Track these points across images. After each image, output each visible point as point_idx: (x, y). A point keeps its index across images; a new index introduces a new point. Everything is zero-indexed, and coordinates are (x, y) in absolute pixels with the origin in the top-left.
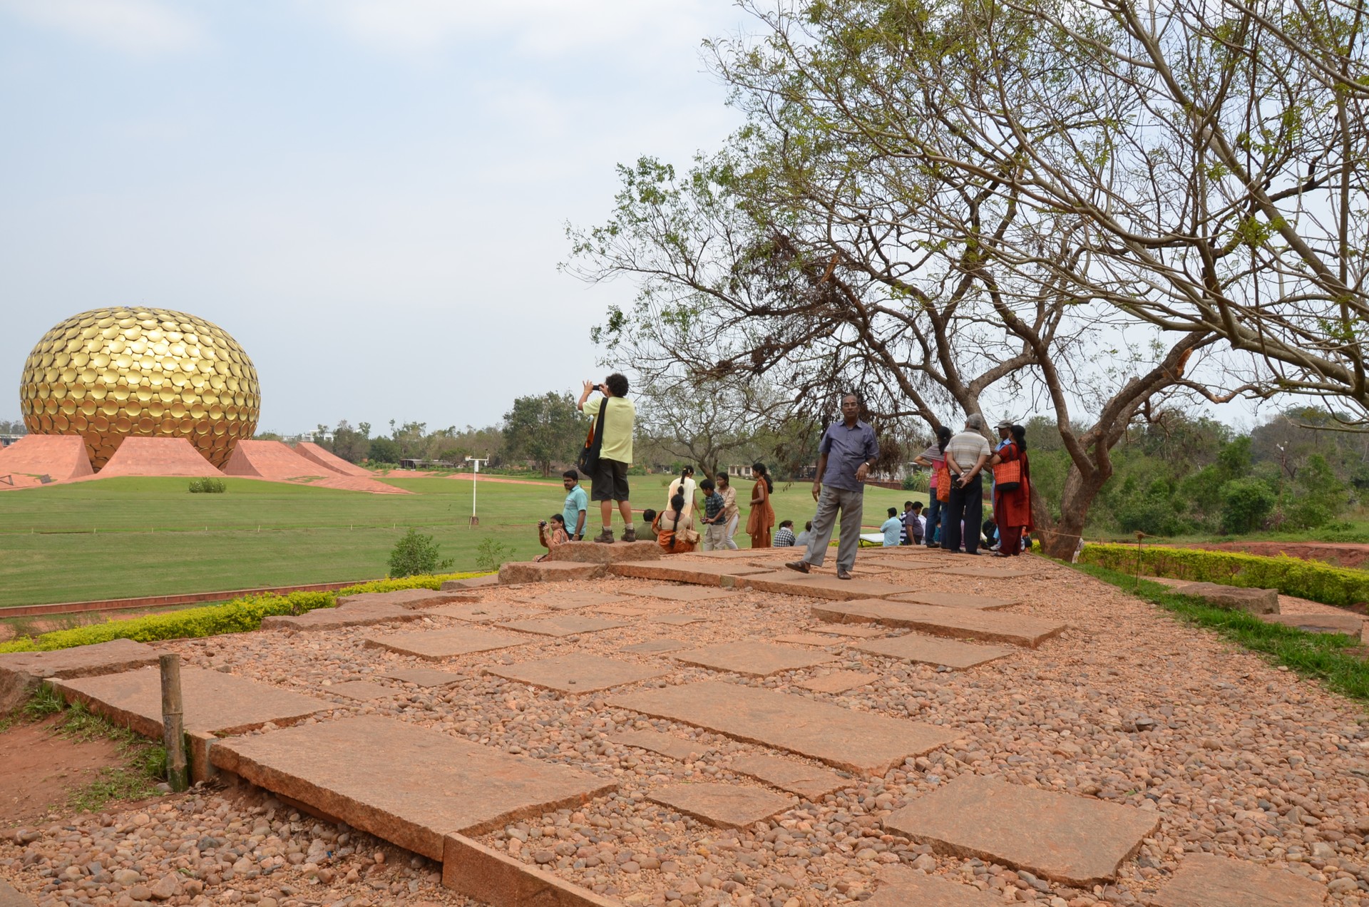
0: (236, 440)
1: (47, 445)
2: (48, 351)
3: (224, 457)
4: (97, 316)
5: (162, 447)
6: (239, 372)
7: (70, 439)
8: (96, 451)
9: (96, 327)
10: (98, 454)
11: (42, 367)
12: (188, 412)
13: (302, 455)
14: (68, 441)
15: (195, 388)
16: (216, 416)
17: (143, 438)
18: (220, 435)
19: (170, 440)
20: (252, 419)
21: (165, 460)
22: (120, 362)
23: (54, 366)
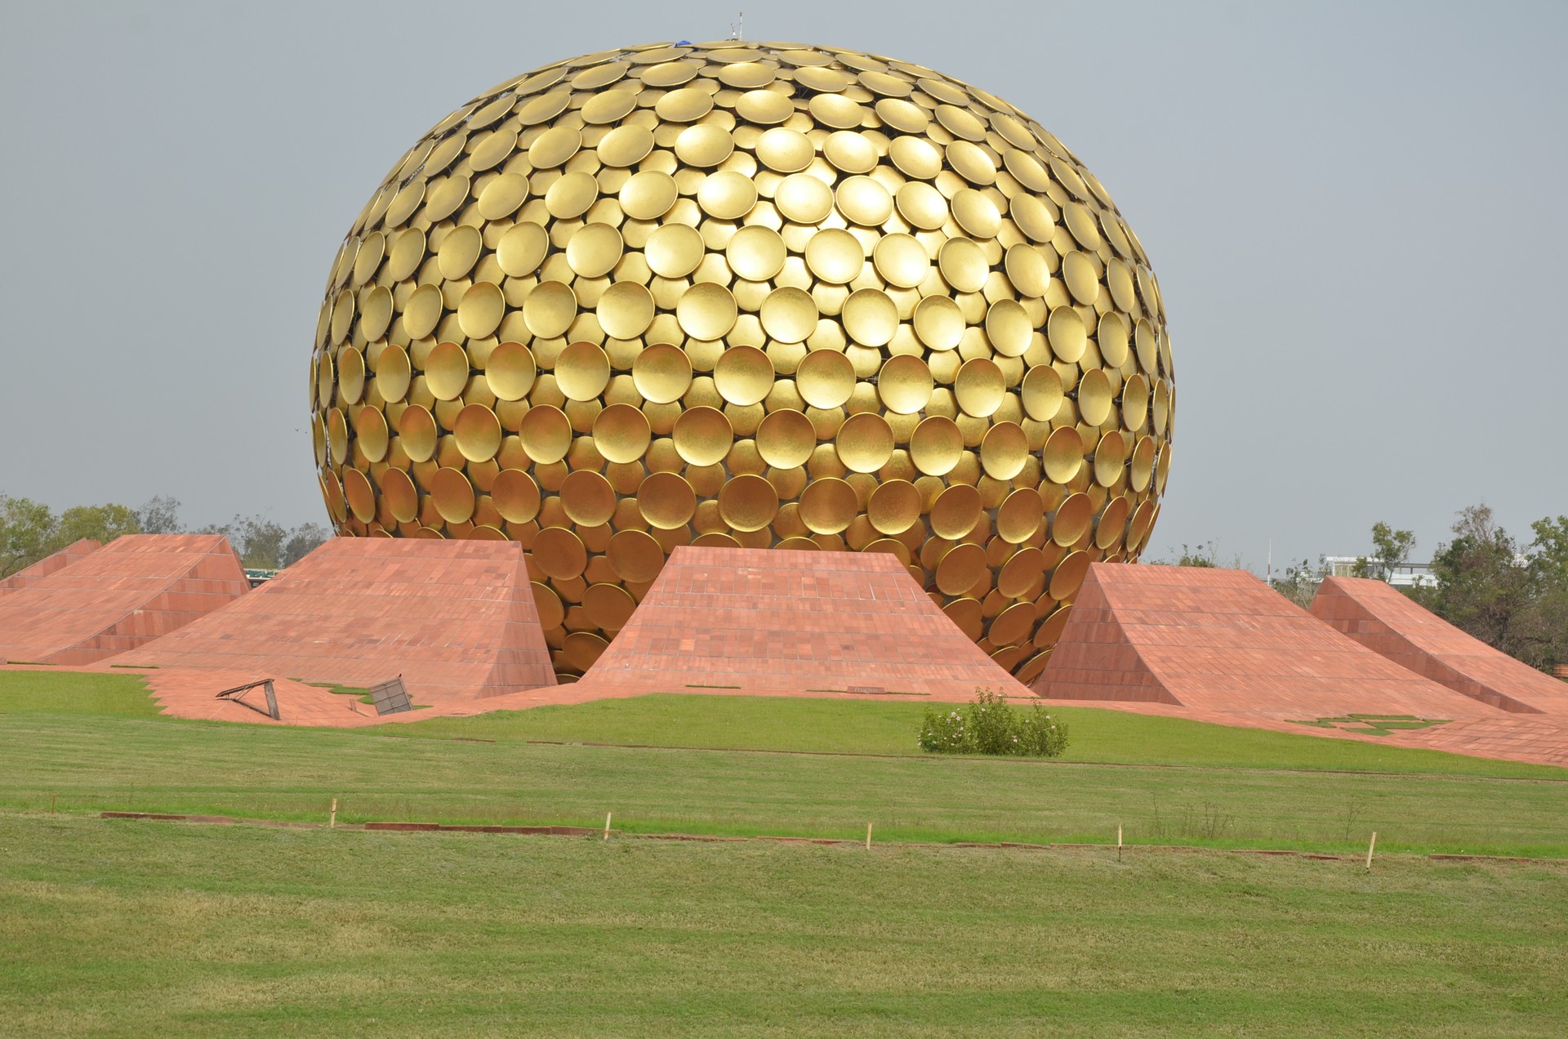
0: (1079, 565)
1: (399, 575)
2: (408, 223)
3: (1032, 636)
4: (578, 79)
5: (807, 587)
6: (1097, 287)
7: (476, 553)
8: (567, 604)
9: (573, 124)
10: (574, 621)
11: (387, 281)
12: (902, 453)
13: (1338, 628)
14: (471, 563)
15: (928, 351)
16: (1009, 468)
17: (740, 551)
18: (1020, 546)
19: (836, 561)
20: (1141, 482)
21: (817, 640)
22: (658, 254)
23: (426, 278)
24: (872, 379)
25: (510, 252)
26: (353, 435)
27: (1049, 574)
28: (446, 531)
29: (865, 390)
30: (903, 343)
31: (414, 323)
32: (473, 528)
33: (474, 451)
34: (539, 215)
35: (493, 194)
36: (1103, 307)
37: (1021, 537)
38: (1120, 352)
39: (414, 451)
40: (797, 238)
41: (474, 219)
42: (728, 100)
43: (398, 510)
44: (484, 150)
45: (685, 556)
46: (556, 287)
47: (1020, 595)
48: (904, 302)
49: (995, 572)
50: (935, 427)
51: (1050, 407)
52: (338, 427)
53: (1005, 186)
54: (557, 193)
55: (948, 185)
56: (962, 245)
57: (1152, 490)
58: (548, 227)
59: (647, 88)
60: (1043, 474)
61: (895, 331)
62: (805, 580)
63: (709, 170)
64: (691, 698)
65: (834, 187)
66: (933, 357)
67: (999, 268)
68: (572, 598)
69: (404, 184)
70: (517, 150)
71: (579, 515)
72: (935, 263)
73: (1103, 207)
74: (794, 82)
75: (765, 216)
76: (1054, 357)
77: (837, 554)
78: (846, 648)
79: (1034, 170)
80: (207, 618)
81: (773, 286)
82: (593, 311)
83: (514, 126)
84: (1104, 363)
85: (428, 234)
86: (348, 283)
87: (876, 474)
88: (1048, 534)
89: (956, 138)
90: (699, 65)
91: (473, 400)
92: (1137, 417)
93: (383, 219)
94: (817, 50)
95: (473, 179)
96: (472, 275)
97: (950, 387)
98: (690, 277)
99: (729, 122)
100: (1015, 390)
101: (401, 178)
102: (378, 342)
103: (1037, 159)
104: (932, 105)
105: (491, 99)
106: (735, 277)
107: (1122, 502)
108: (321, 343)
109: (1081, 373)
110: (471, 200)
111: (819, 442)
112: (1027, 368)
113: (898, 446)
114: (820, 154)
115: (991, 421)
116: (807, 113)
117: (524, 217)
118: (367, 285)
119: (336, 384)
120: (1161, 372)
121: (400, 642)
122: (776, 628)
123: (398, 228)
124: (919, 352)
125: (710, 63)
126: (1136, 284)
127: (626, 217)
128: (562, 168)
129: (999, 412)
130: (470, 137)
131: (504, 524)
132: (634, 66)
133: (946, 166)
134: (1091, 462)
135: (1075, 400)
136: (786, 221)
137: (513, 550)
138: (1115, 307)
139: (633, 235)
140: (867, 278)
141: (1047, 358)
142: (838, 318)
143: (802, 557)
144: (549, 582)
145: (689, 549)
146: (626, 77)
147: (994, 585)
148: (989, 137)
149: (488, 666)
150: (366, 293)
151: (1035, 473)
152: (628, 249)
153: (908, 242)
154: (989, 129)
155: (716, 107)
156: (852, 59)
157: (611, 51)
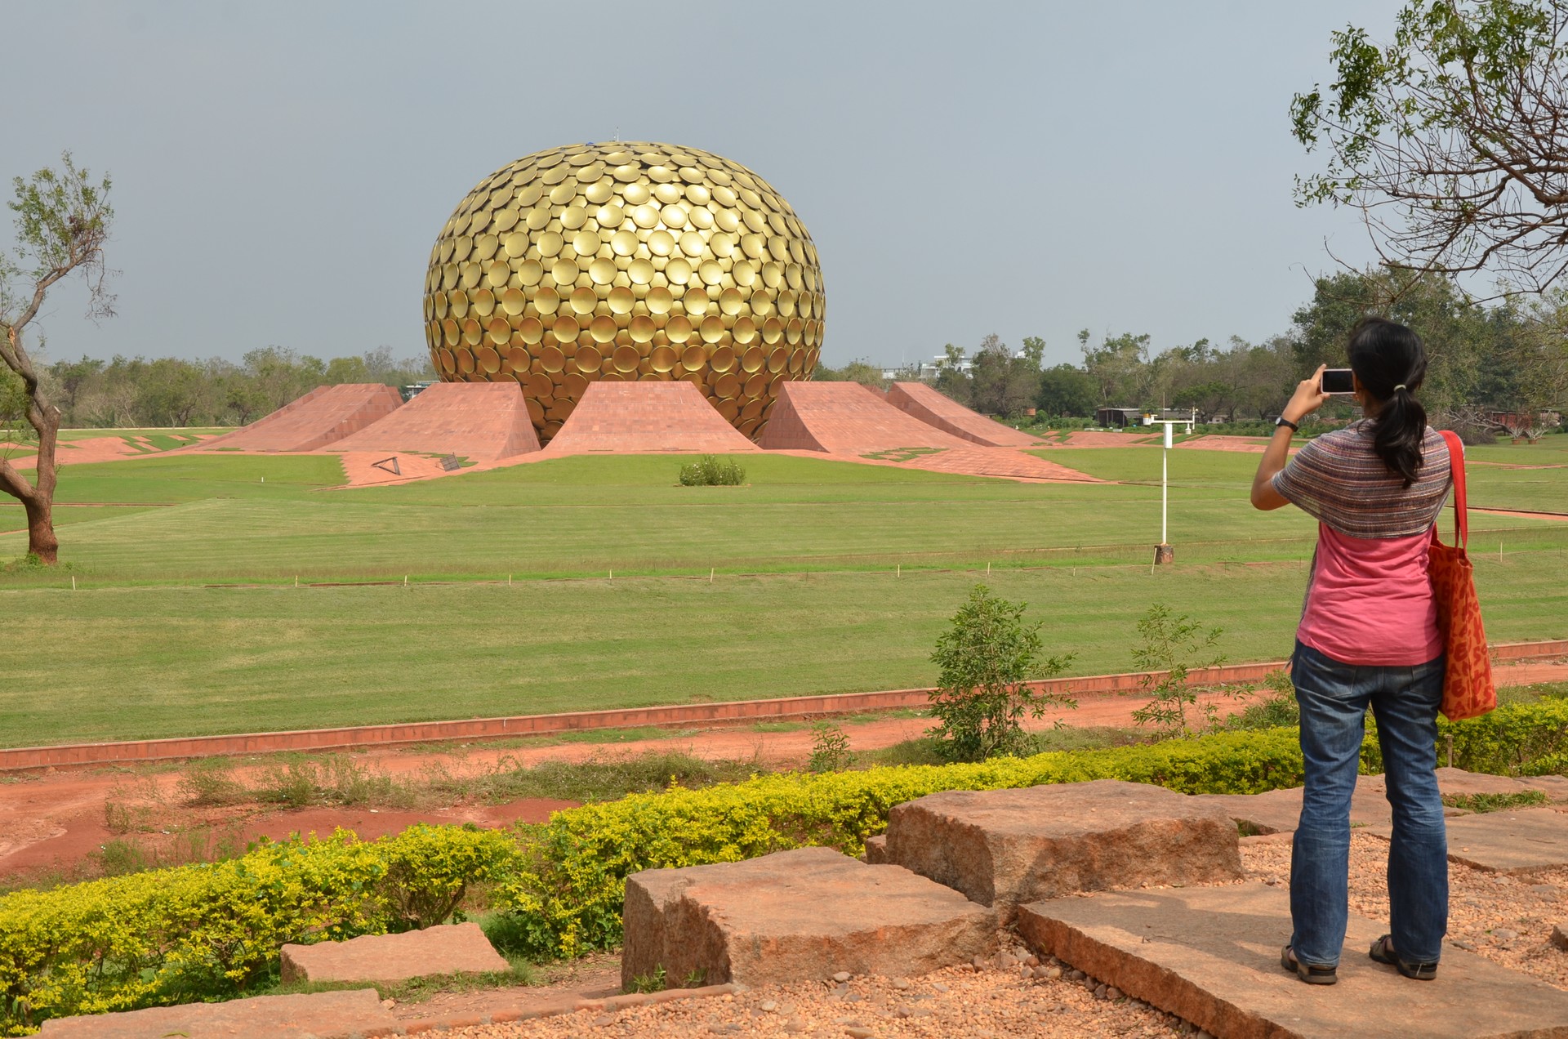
0: (782, 379)
1: (466, 400)
2: (464, 233)
3: (762, 414)
4: (541, 163)
5: (651, 399)
6: (785, 251)
7: (499, 389)
8: (545, 409)
9: (538, 184)
10: (549, 415)
11: (455, 261)
12: (696, 333)
13: (899, 407)
14: (496, 393)
15: (706, 286)
16: (746, 338)
17: (620, 383)
18: (753, 374)
19: (664, 386)
20: (809, 341)
21: (656, 423)
22: (579, 245)
23: (473, 259)
24: (681, 299)
25: (511, 246)
26: (443, 334)
27: (768, 386)
28: (489, 378)
29: (678, 304)
30: (695, 282)
31: (468, 281)
32: (501, 376)
33: (500, 340)
34: (523, 228)
35: (502, 219)
36: (788, 261)
37: (753, 369)
38: (797, 283)
39: (472, 340)
40: (645, 235)
41: (494, 231)
42: (609, 171)
43: (466, 368)
44: (498, 198)
45: (595, 386)
46: (533, 262)
47: (755, 397)
48: (694, 263)
49: (743, 386)
50: (711, 320)
51: (764, 309)
52: (437, 330)
53: (741, 207)
54: (531, 218)
55: (713, 207)
56: (721, 235)
57: (815, 344)
58: (528, 234)
59: (572, 166)
60: (763, 340)
61: (691, 276)
62: (650, 395)
63: (602, 205)
64: (589, 457)
65: (660, 210)
66: (708, 288)
67: (739, 245)
68: (547, 405)
69: (462, 215)
70: (513, 198)
71: (548, 367)
72: (708, 244)
73: (788, 213)
74: (641, 161)
75: (629, 225)
76: (766, 285)
77: (665, 383)
78: (669, 426)
79: (754, 198)
80: (376, 424)
81: (633, 258)
82: (550, 272)
83: (511, 186)
84: (789, 287)
85: (473, 238)
86: (438, 262)
87: (685, 343)
88: (766, 367)
89: (717, 185)
90: (596, 155)
91: (497, 315)
92: (806, 312)
93: (452, 232)
94: (652, 145)
95: (493, 212)
96: (494, 257)
97: (717, 302)
98: (594, 255)
99: (610, 182)
100: (748, 302)
101: (461, 212)
102: (453, 289)
103: (756, 193)
104: (706, 170)
105: (501, 173)
106: (615, 255)
107: (801, 351)
108: (427, 290)
109: (779, 292)
110: (492, 222)
111: (658, 330)
112: (753, 291)
113: (694, 330)
114: (653, 195)
115: (737, 316)
116: (647, 176)
117: (517, 230)
118: (447, 263)
119: (434, 310)
120: (818, 291)
121: (464, 432)
122: (637, 418)
123: (460, 236)
124: (703, 286)
125: (601, 153)
126: (804, 249)
127: (564, 228)
128: (534, 206)
129: (741, 312)
130: (491, 192)
131: (514, 373)
132: (566, 156)
133: (712, 198)
134: (785, 333)
135: (776, 305)
136: (638, 227)
137: (516, 386)
138: (794, 261)
139: (568, 235)
140: (676, 252)
141: (762, 286)
142: (664, 272)
143: (649, 384)
144: (536, 399)
145: (597, 383)
146: (563, 161)
147: (742, 392)
148: (733, 183)
149: (504, 442)
150: (446, 267)
151: (759, 339)
152: (565, 243)
153: (695, 235)
154: (733, 179)
155: (605, 174)
156: (667, 148)
157: (557, 148)
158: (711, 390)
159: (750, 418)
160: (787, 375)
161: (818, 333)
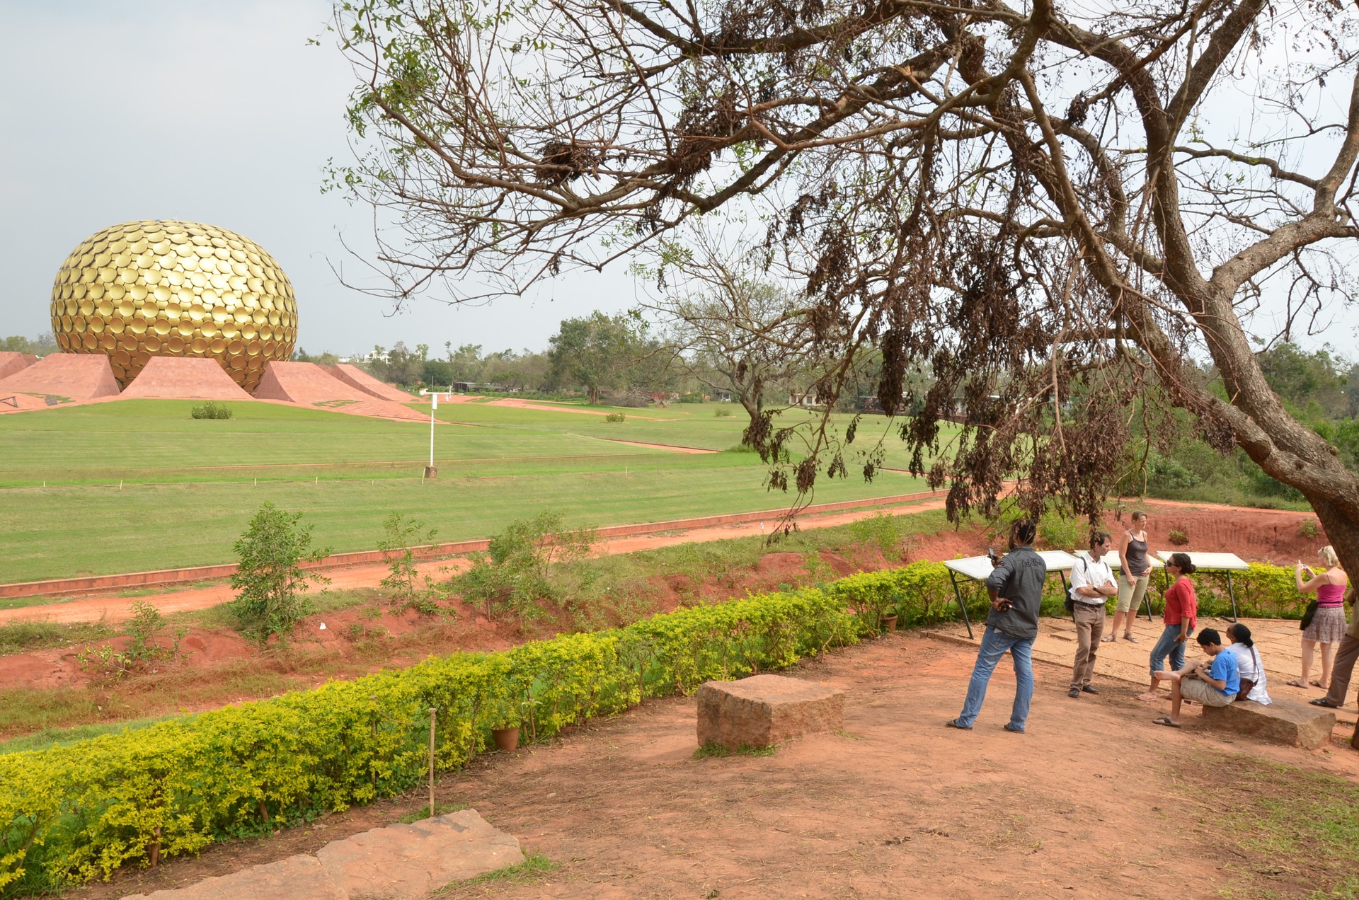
0: (270, 361)
2: (76, 266)
4: (126, 229)
5: (190, 368)
7: (95, 358)
8: (125, 371)
9: (124, 241)
11: (70, 282)
14: (93, 361)
16: (249, 336)
17: (170, 358)
18: (254, 356)
19: (198, 361)
20: (288, 339)
21: (191, 381)
22: (148, 277)
23: (82, 281)
24: (210, 312)
25: (105, 276)
26: (62, 325)
27: (262, 363)
28: (90, 352)
29: (208, 315)
30: (219, 303)
32: (98, 351)
33: (97, 330)
34: (113, 265)
36: (276, 294)
37: (254, 354)
39: (80, 329)
40: (188, 274)
41: (95, 266)
43: (76, 345)
44: (98, 247)
45: (154, 359)
46: (119, 286)
48: (219, 292)
49: (247, 362)
50: (229, 325)
52: (58, 322)
56: (235, 277)
57: (291, 341)
58: (116, 269)
59: (145, 232)
60: (260, 337)
61: (217, 299)
62: (190, 366)
63: (163, 255)
64: (143, 400)
65: (199, 261)
66: (227, 306)
67: (246, 283)
68: (127, 369)
69: (76, 255)
70: (107, 248)
71: (128, 347)
72: (227, 282)
73: (277, 268)
74: (188, 232)
75: (179, 268)
76: (262, 307)
77: (199, 359)
78: (198, 384)
79: (257, 259)
80: (13, 375)
81: (181, 287)
82: (130, 292)
83: (107, 241)
84: (276, 309)
85: (81, 270)
86: (59, 282)
87: (212, 337)
88: (262, 353)
89: (234, 249)
90: (161, 226)
91: (96, 315)
93: (69, 266)
94: (196, 224)
95: (94, 255)
96: (94, 281)
97: (233, 314)
98: (157, 284)
99: (169, 243)
100: (251, 315)
101: (75, 253)
102: (68, 299)
103: (257, 255)
104: (227, 240)
105: (102, 232)
106: (171, 284)
107: (283, 345)
108: (53, 298)
109: (270, 311)
110: (94, 261)
111: (196, 328)
112: (254, 310)
113: (218, 330)
114: (195, 252)
115: (244, 323)
116: (191, 241)
117: (109, 266)
118: (64, 283)
119: (57, 309)
120: (293, 311)
121: (69, 383)
122: (179, 378)
123: (73, 268)
124: (223, 305)
125: (164, 226)
126: (286, 288)
127: (139, 267)
128: (120, 253)
129: (246, 321)
130: (94, 244)
131: (106, 350)
132: (142, 226)
133: (231, 256)
134: (273, 334)
135: (268, 318)
136: (185, 269)
137: (106, 357)
138: (279, 294)
139: (141, 272)
140: (208, 285)
141: (260, 307)
142: (200, 296)
143: (188, 359)
145: (156, 357)
146: (140, 229)
147: (247, 366)
148: (244, 249)
149: (95, 389)
150: (64, 286)
151: (257, 337)
152: (139, 276)
153: (220, 276)
154: (244, 247)
155: (165, 238)
156: (205, 227)
157: (136, 221)
158: (227, 364)
159: (251, 381)
160: (274, 358)
161: (293, 335)
